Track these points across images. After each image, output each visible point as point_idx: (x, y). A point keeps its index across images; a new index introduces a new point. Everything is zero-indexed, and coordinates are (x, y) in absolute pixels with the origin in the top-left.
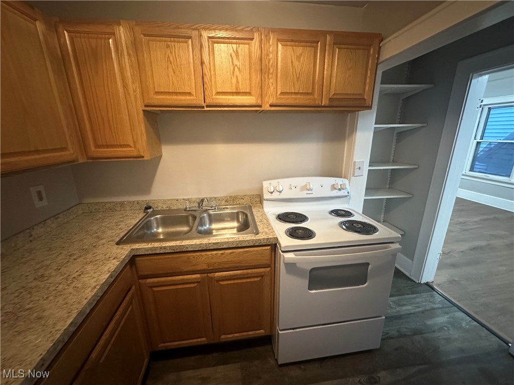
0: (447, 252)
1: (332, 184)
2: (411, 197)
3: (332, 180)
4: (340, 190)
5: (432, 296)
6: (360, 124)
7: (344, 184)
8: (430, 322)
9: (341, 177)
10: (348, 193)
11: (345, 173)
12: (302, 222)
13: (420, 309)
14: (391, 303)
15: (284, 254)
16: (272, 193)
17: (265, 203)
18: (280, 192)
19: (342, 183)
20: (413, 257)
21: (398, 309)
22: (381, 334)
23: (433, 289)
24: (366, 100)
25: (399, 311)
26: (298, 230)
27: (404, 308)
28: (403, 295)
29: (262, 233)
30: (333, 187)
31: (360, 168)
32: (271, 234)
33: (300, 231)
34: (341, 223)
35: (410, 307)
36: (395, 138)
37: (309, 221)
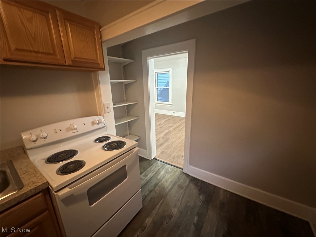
0: (157, 140)
1: (92, 121)
2: (138, 119)
3: (91, 119)
4: (98, 124)
5: (157, 163)
6: (101, 80)
7: (100, 120)
8: (159, 177)
9: (98, 115)
10: (104, 124)
11: (99, 112)
12: (72, 156)
13: (155, 173)
14: (142, 177)
15: (58, 193)
16: (35, 141)
17: (29, 152)
18: (45, 138)
19: (98, 119)
20: (146, 148)
21: (146, 178)
22: (141, 198)
23: (156, 159)
24: (100, 64)
25: (146, 179)
26: (69, 165)
27: (149, 176)
28: (146, 170)
29: (28, 184)
30: (93, 123)
31: (108, 108)
32: (40, 181)
33: (71, 166)
34: (104, 147)
35: (150, 174)
36: (124, 88)
37: (79, 153)
